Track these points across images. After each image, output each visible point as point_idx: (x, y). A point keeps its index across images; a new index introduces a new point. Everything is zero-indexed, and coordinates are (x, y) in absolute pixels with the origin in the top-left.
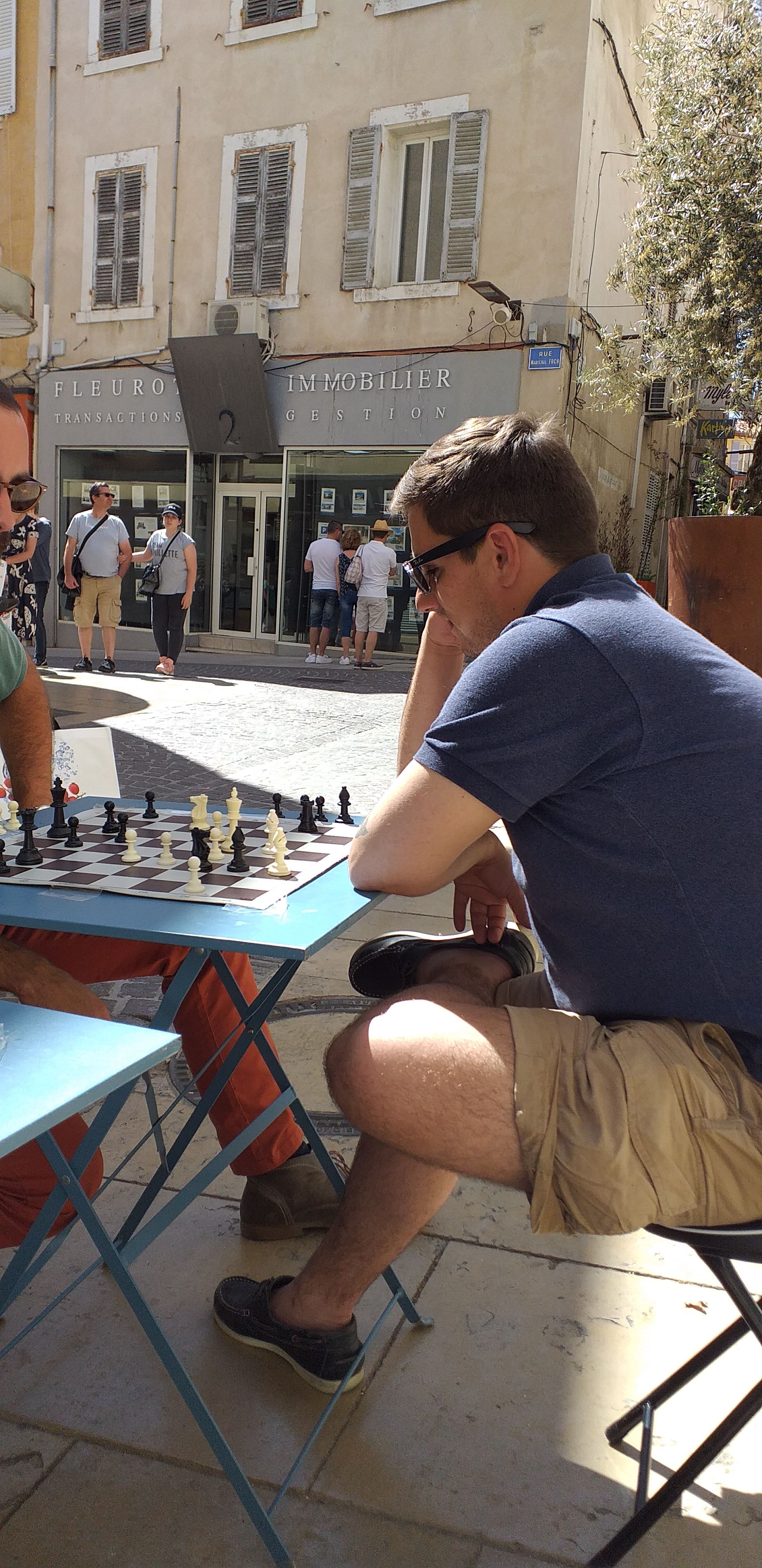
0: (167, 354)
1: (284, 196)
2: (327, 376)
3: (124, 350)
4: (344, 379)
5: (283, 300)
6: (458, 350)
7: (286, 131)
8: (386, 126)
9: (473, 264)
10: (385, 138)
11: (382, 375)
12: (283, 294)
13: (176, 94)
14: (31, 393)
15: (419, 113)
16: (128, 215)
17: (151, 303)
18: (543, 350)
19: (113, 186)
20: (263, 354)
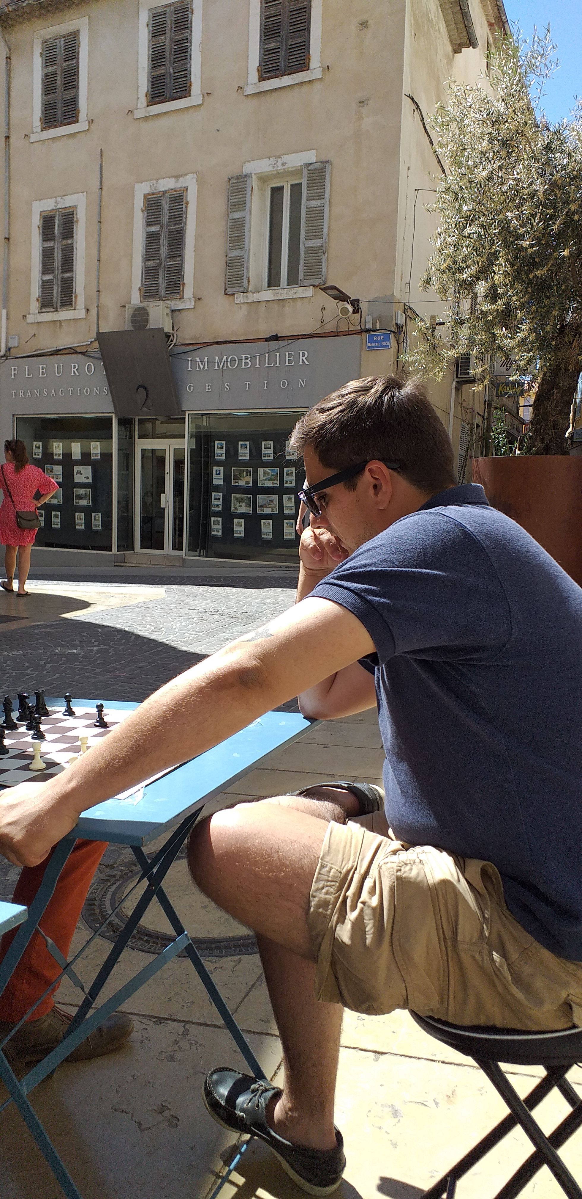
0: (96, 345)
1: (181, 226)
2: (217, 358)
3: (64, 342)
4: (229, 360)
5: (182, 303)
6: (314, 337)
7: (181, 179)
8: (255, 174)
9: (323, 273)
10: (255, 183)
11: (258, 357)
12: (182, 298)
13: (99, 153)
15: (279, 164)
16: (65, 242)
17: (83, 307)
18: (377, 335)
19: (53, 221)
20: (169, 343)
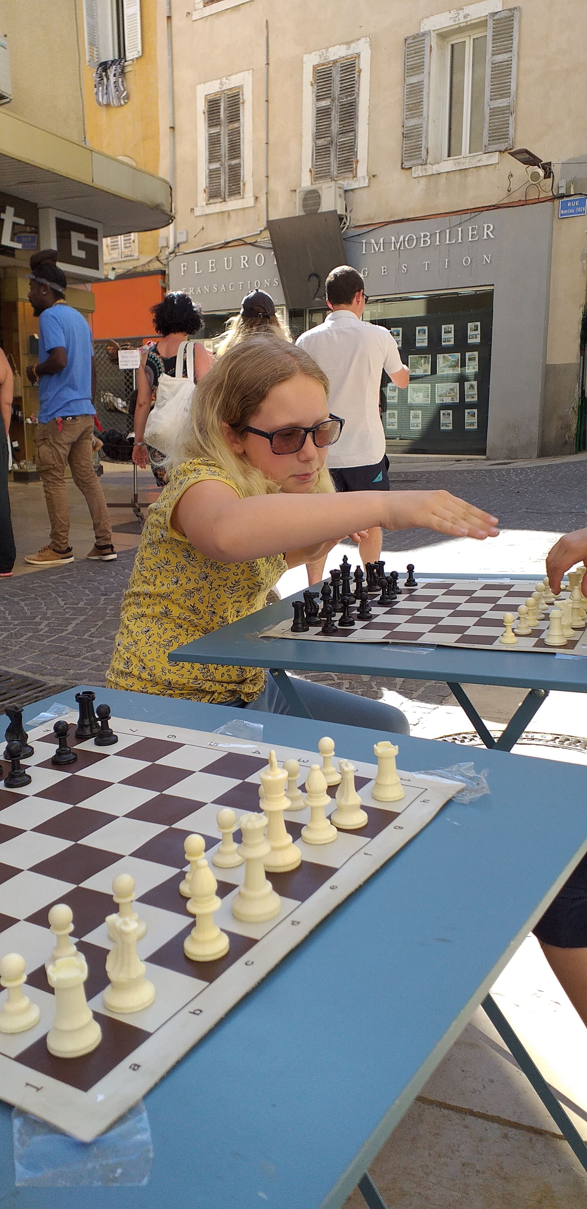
0: (267, 234)
1: (353, 98)
2: (393, 238)
3: (232, 234)
4: (406, 239)
5: (355, 182)
6: (500, 208)
7: (353, 45)
8: (434, 31)
9: (510, 136)
10: (433, 40)
11: (438, 234)
12: (355, 176)
13: (265, 25)
14: (163, 273)
15: (461, 17)
16: (231, 126)
17: (252, 194)
18: (571, 201)
19: (218, 105)
20: (342, 226)
